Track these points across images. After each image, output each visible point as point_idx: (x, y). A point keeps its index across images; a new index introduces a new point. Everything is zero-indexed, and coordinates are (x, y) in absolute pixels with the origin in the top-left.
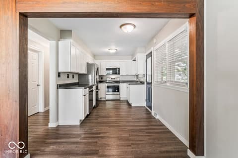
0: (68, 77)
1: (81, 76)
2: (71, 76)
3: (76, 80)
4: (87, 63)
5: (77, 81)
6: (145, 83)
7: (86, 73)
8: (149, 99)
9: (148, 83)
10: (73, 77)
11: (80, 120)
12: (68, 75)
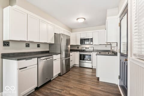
1: (50, 45)
4: (55, 34)
5: (48, 50)
6: (119, 54)
7: (54, 42)
8: (123, 76)
9: (122, 55)
10: (39, 47)
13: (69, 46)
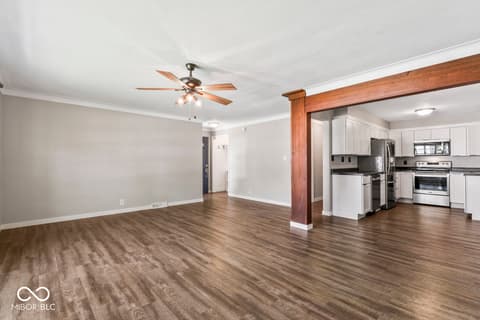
0: (343, 161)
1: (361, 158)
2: (346, 160)
3: (353, 165)
4: (372, 139)
5: (356, 166)
7: (369, 154)
10: (350, 161)
11: (359, 215)
12: (343, 158)
13: (392, 160)
